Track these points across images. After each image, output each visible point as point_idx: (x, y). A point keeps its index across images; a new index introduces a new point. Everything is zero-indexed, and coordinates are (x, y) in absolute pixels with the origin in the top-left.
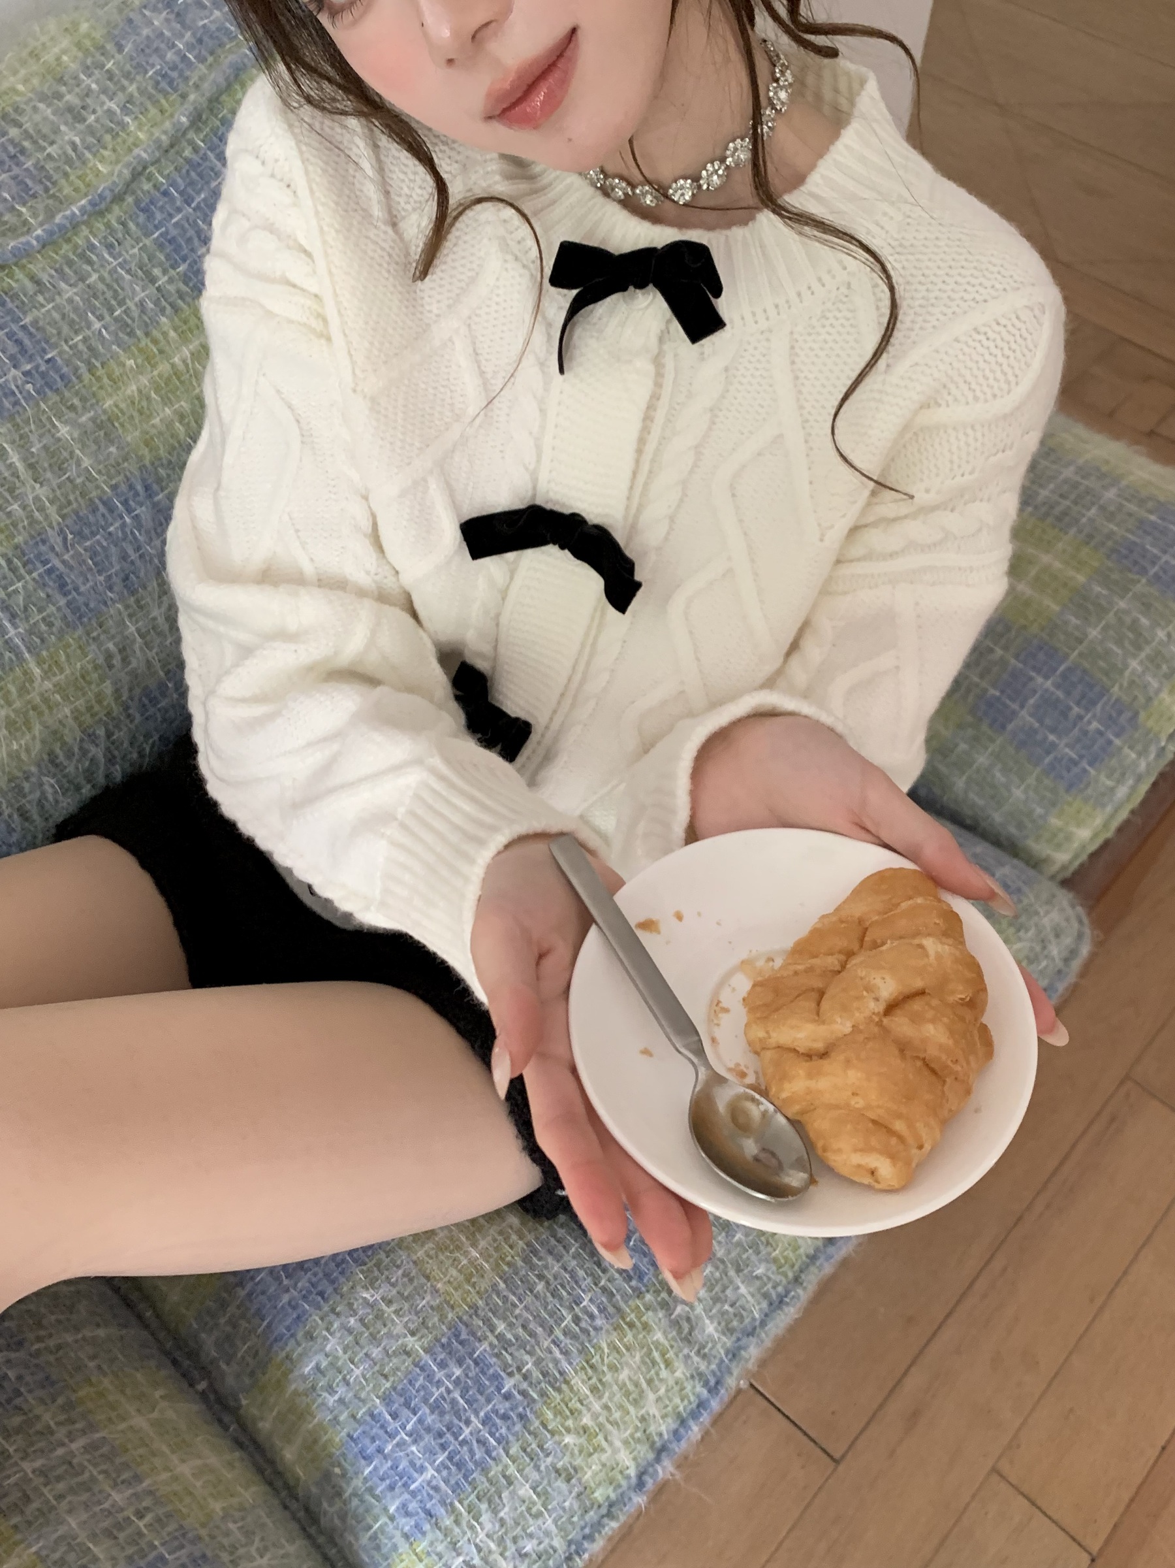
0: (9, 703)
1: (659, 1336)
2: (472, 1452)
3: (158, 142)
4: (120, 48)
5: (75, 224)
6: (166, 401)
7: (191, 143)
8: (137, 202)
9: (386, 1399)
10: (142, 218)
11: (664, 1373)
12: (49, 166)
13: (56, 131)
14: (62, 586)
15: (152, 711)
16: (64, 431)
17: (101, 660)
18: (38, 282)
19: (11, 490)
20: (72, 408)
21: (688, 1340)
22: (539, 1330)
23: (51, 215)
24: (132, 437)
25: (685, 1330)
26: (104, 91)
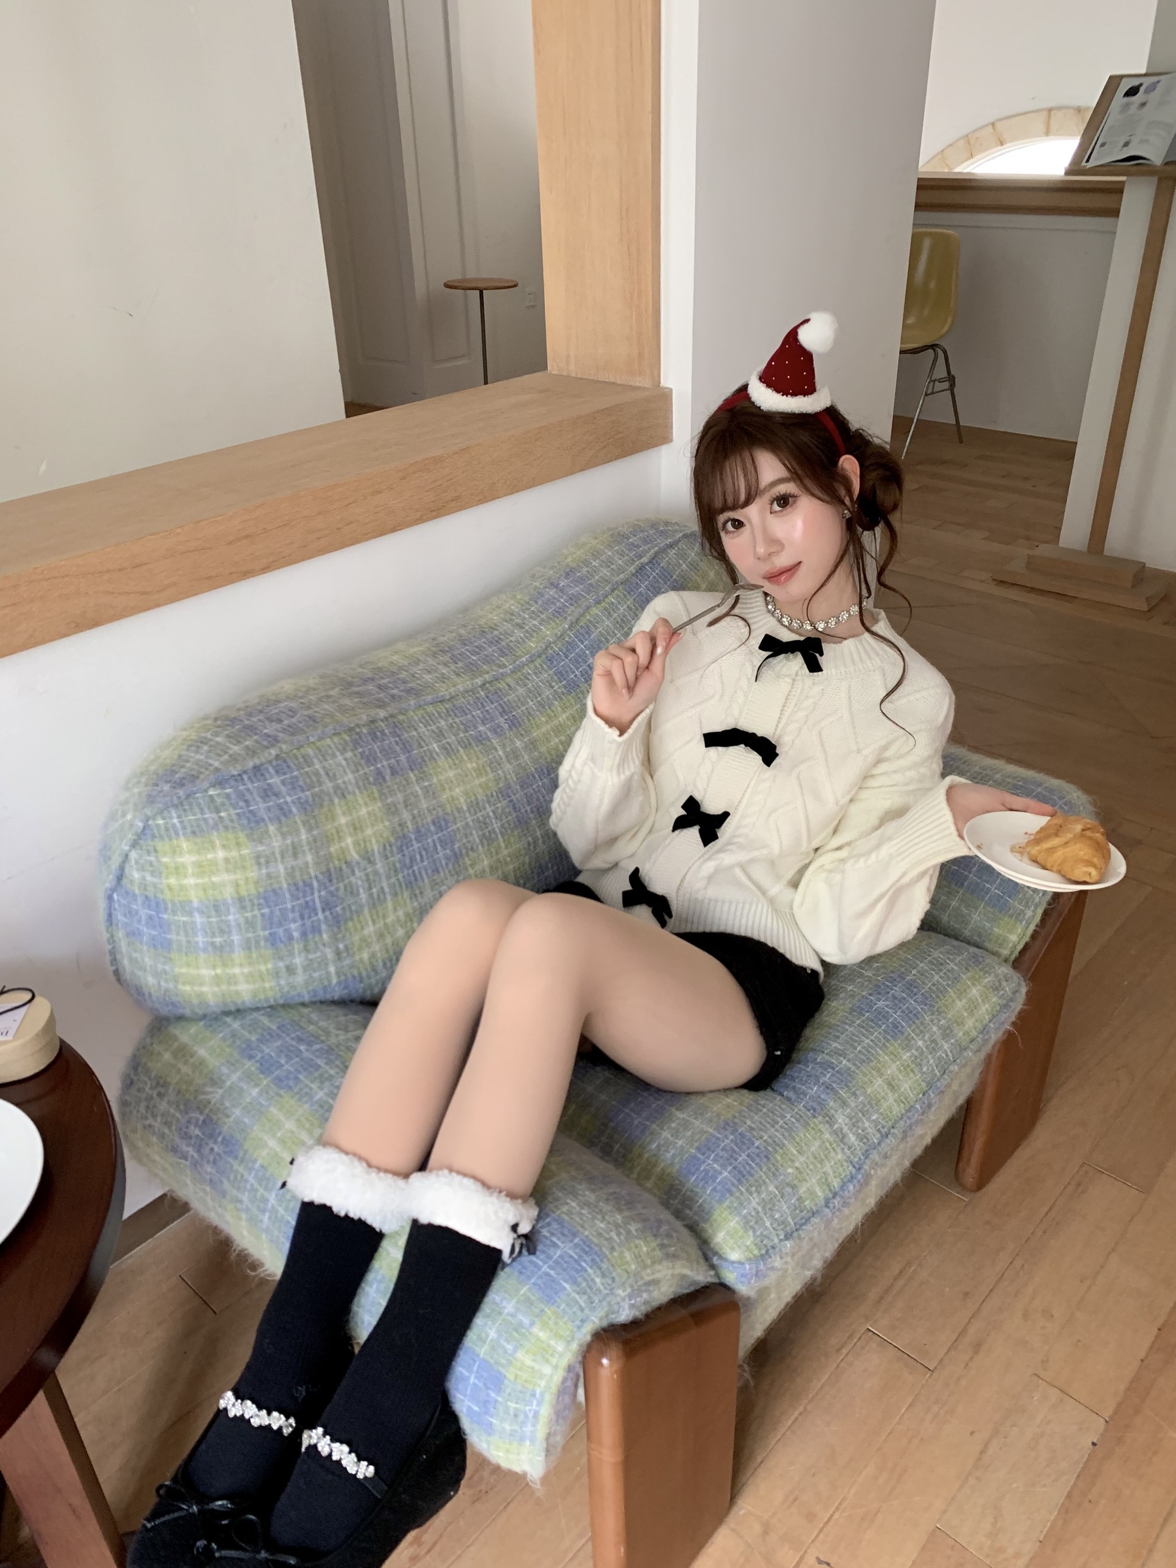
0: (492, 857)
1: (827, 1136)
2: (744, 1166)
3: (556, 634)
4: (536, 603)
5: (523, 665)
6: (556, 736)
7: (568, 635)
8: (547, 657)
9: (698, 1149)
10: (549, 663)
11: (832, 1154)
12: (511, 644)
13: (513, 632)
14: (515, 808)
15: (541, 877)
16: (518, 743)
17: (526, 846)
18: (509, 686)
19: (499, 765)
20: (522, 735)
21: (842, 1140)
22: (768, 1126)
23: (514, 662)
24: (543, 749)
25: (842, 1138)
26: (531, 618)
